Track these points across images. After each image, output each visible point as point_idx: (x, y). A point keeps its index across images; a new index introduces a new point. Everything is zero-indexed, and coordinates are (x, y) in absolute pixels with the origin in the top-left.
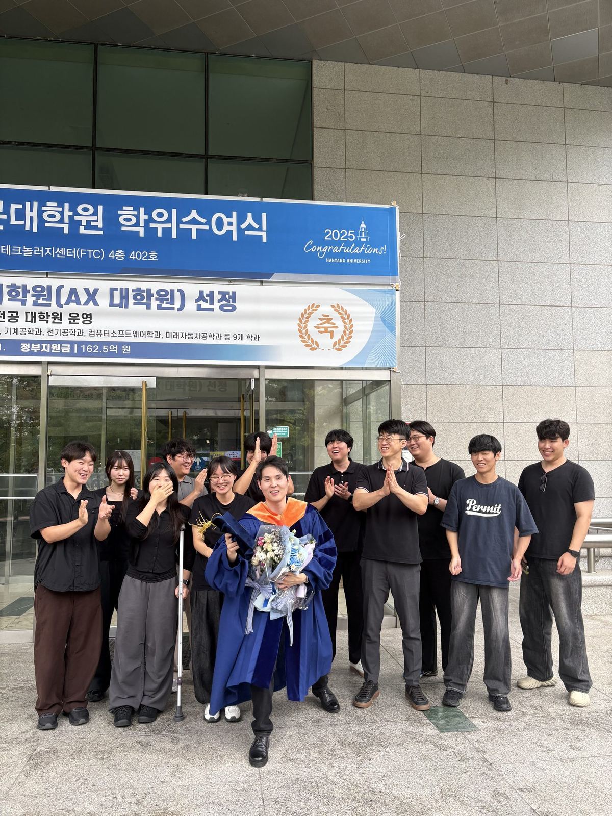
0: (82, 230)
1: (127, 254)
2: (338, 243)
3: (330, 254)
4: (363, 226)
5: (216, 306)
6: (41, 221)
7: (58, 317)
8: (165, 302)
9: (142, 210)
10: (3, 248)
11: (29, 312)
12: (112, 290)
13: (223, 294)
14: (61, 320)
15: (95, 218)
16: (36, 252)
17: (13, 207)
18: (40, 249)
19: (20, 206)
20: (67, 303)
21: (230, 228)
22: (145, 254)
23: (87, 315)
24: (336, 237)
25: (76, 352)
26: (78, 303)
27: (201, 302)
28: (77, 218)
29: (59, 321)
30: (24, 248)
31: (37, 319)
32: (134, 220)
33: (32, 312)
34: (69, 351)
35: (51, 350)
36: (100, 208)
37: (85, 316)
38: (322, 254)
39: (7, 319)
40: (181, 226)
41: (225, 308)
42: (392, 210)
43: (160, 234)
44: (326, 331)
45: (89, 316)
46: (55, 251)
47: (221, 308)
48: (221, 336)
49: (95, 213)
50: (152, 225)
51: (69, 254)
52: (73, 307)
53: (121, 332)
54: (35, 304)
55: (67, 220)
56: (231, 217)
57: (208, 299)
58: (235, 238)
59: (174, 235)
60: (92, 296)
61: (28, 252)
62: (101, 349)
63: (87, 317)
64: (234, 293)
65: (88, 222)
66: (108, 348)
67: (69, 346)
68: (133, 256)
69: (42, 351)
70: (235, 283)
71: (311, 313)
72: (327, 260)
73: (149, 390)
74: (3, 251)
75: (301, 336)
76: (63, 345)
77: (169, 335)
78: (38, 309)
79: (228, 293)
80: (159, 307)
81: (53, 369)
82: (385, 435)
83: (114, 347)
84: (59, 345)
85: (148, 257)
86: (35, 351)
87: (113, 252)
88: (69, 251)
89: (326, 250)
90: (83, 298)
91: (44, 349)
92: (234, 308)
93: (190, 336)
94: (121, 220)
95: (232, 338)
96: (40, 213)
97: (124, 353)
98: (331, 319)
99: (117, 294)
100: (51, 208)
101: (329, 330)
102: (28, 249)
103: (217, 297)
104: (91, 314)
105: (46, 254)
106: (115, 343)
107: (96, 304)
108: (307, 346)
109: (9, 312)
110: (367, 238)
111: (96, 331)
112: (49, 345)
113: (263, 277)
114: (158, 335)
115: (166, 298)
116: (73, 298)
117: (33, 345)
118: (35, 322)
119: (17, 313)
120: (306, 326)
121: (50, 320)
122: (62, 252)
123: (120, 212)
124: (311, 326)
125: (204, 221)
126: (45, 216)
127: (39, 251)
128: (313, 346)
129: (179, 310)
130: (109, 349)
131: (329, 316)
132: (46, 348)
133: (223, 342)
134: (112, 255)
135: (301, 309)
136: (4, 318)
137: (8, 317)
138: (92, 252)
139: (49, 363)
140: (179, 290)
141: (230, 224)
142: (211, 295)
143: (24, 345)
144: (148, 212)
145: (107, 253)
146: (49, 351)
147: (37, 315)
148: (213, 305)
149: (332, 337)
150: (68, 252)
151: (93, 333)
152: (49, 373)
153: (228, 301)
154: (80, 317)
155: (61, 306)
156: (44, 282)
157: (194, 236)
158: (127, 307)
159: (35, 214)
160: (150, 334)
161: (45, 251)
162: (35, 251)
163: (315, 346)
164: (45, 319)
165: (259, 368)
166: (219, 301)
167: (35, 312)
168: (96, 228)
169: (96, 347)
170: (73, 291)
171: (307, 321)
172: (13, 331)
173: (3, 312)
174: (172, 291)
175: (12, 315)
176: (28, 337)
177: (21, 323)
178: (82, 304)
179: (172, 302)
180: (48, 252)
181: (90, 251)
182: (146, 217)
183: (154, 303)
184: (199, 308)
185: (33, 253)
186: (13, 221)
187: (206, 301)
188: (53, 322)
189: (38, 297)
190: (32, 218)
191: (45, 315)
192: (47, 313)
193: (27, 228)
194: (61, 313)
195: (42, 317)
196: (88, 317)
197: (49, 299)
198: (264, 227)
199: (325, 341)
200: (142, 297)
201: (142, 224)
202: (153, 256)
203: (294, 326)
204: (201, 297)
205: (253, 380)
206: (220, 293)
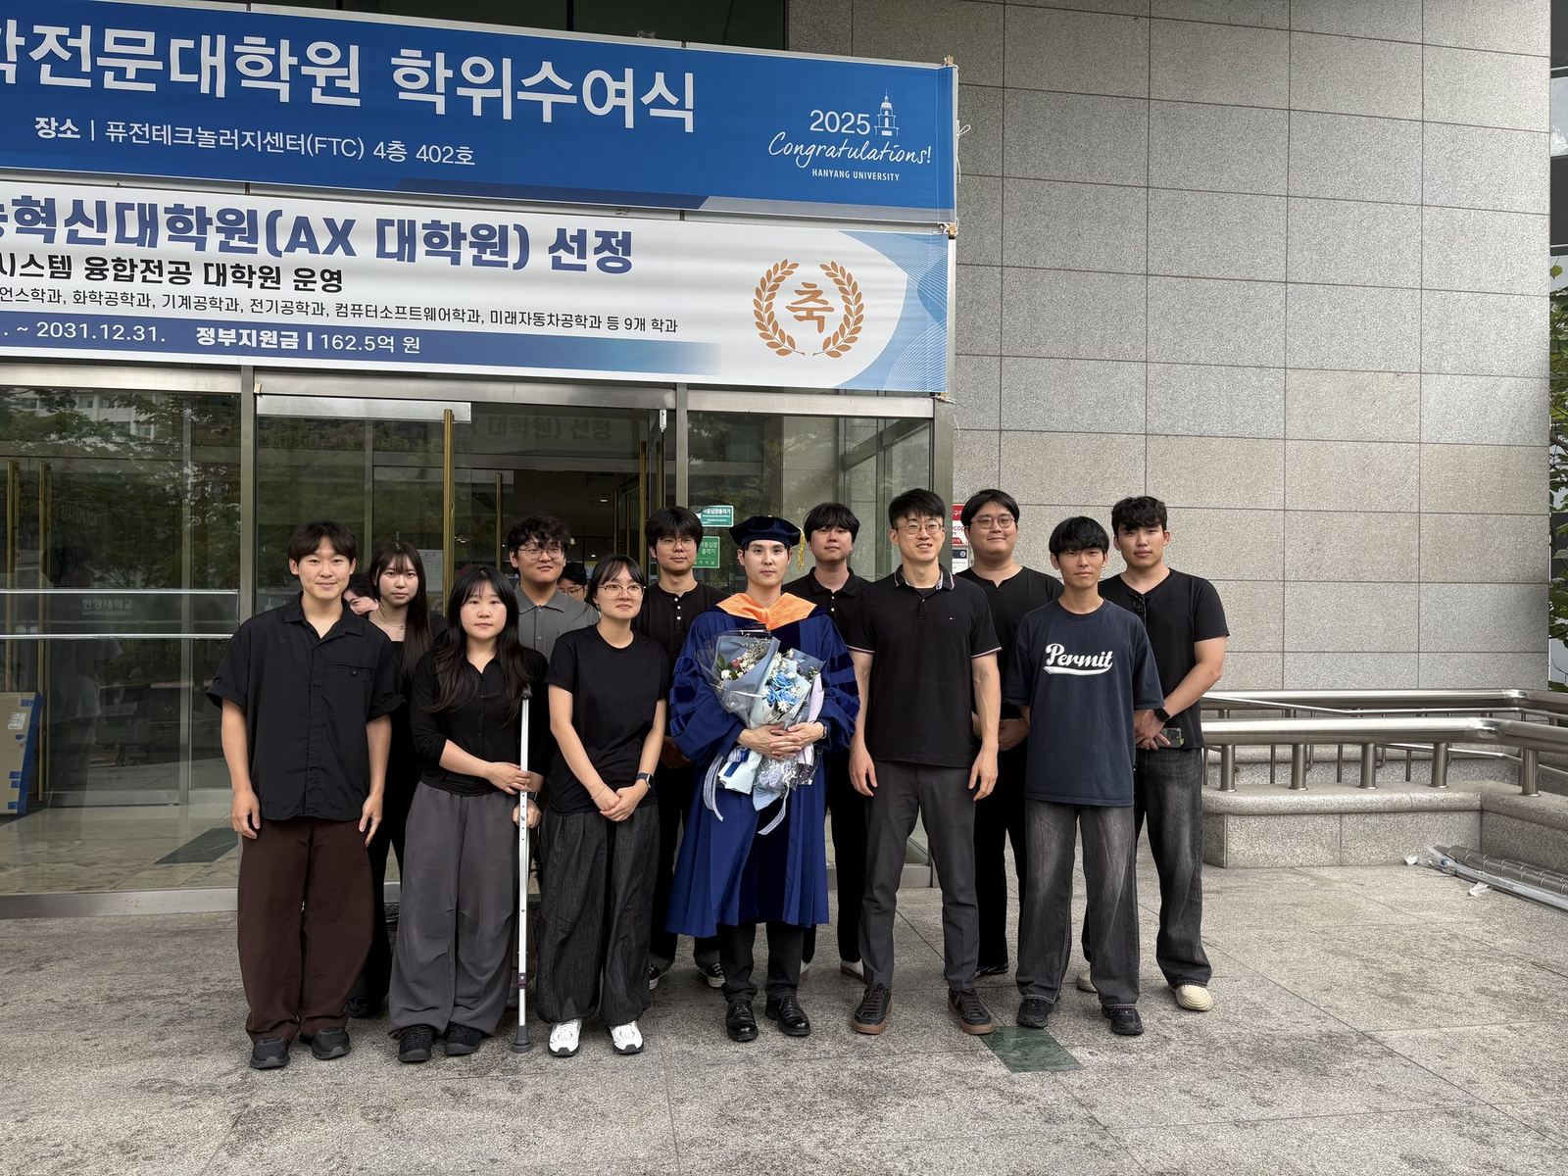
0: (317, 97)
1: (411, 150)
2: (836, 140)
3: (820, 161)
4: (886, 105)
5: (591, 260)
6: (233, 75)
7: (271, 276)
8: (488, 251)
9: (440, 57)
10: (157, 130)
11: (212, 265)
12: (382, 224)
13: (605, 236)
14: (278, 282)
15: (343, 72)
16: (224, 141)
17: (176, 45)
18: (232, 134)
19: (189, 44)
20: (290, 248)
21: (619, 102)
22: (448, 151)
23: (332, 274)
24: (833, 126)
25: (310, 347)
26: (314, 249)
27: (561, 253)
28: (306, 70)
29: (274, 285)
30: (200, 132)
31: (230, 278)
32: (424, 80)
33: (218, 265)
34: (295, 346)
35: (259, 342)
36: (354, 50)
37: (327, 276)
38: (803, 159)
39: (166, 277)
40: (521, 95)
41: (609, 264)
42: (946, 74)
43: (477, 111)
44: (810, 317)
45: (336, 276)
46: (264, 137)
47: (601, 264)
48: (599, 322)
49: (344, 62)
50: (461, 91)
51: (291, 145)
52: (302, 256)
53: (401, 310)
54: (224, 247)
55: (285, 75)
56: (623, 80)
57: (575, 245)
58: (629, 123)
59: (507, 114)
60: (341, 235)
61: (207, 139)
62: (360, 342)
63: (332, 279)
64: (627, 235)
65: (330, 80)
66: (375, 341)
67: (295, 334)
68: (424, 154)
69: (240, 344)
70: (630, 215)
71: (781, 279)
72: (815, 172)
73: (458, 427)
74: (157, 136)
75: (760, 326)
76: (283, 333)
77: (495, 316)
78: (230, 259)
79: (615, 234)
80: (477, 261)
81: (264, 382)
82: (923, 519)
83: (387, 340)
84: (275, 333)
85: (454, 157)
86: (227, 344)
87: (382, 144)
88: (291, 139)
89: (811, 152)
90: (324, 240)
91: (245, 341)
92: (627, 266)
93: (538, 319)
94: (398, 77)
95: (622, 325)
96: (231, 58)
97: (406, 351)
98: (820, 292)
99: (391, 232)
100: (254, 48)
101: (816, 314)
102: (206, 133)
103: (593, 242)
104: (339, 273)
105: (243, 145)
106: (388, 332)
107: (349, 251)
108: (772, 345)
109: (170, 262)
110: (894, 131)
111: (350, 307)
112: (254, 332)
113: (685, 204)
114: (475, 316)
115: (489, 241)
116: (303, 238)
117: (221, 331)
118: (224, 285)
119: (187, 264)
120: (770, 306)
121: (257, 281)
122: (277, 141)
123: (395, 61)
124: (781, 303)
125: (567, 86)
126: (241, 64)
127: (229, 138)
128: (783, 346)
129: (518, 266)
130: (377, 344)
131: (815, 286)
132: (249, 337)
133: (604, 333)
134: (380, 151)
135: (760, 270)
136: (161, 275)
137: (170, 273)
138: (339, 144)
139: (257, 369)
140: (517, 227)
141: (620, 93)
142: (581, 237)
143: (202, 331)
144: (453, 64)
145: (370, 148)
146: (254, 345)
147: (229, 272)
148: (585, 258)
149: (821, 329)
150: (288, 142)
151: (343, 310)
152: (257, 390)
153: (615, 251)
154: (317, 277)
155: (278, 254)
156: (242, 202)
157: (547, 117)
158: (412, 259)
159: (219, 61)
160: (458, 314)
161: (242, 138)
162: (222, 138)
163: (787, 345)
164: (246, 279)
165: (675, 389)
166: (597, 251)
167: (224, 265)
168: (345, 92)
169: (351, 340)
170: (302, 224)
171: (772, 296)
172: (178, 301)
173: (160, 262)
174: (504, 229)
175: (177, 268)
176: (211, 314)
177: (196, 287)
178: (321, 250)
179: (504, 252)
180: (248, 140)
181: (335, 140)
182: (450, 73)
183: (467, 253)
184: (557, 264)
185: (217, 141)
186: (176, 75)
187: (570, 250)
188: (262, 286)
189: (230, 234)
190: (213, 69)
191: (246, 271)
192: (250, 267)
193: (205, 89)
194: (278, 269)
195: (238, 275)
196: (334, 278)
197: (253, 238)
198: (689, 103)
199: (806, 335)
200: (441, 239)
201: (441, 87)
202: (465, 156)
203: (746, 304)
204: (561, 242)
205: (665, 412)
206: (598, 234)
